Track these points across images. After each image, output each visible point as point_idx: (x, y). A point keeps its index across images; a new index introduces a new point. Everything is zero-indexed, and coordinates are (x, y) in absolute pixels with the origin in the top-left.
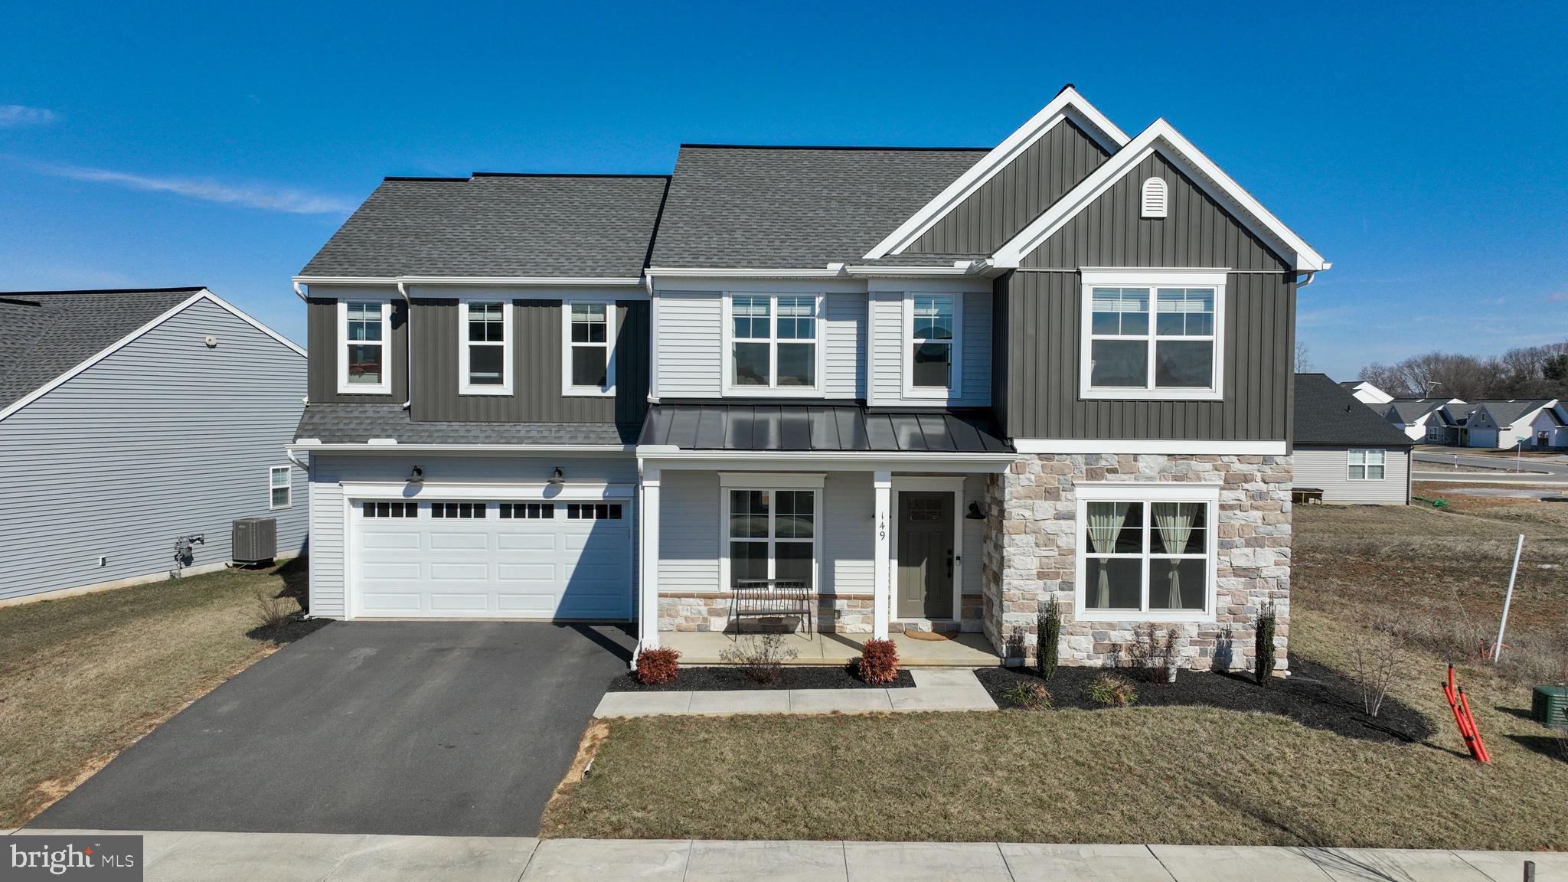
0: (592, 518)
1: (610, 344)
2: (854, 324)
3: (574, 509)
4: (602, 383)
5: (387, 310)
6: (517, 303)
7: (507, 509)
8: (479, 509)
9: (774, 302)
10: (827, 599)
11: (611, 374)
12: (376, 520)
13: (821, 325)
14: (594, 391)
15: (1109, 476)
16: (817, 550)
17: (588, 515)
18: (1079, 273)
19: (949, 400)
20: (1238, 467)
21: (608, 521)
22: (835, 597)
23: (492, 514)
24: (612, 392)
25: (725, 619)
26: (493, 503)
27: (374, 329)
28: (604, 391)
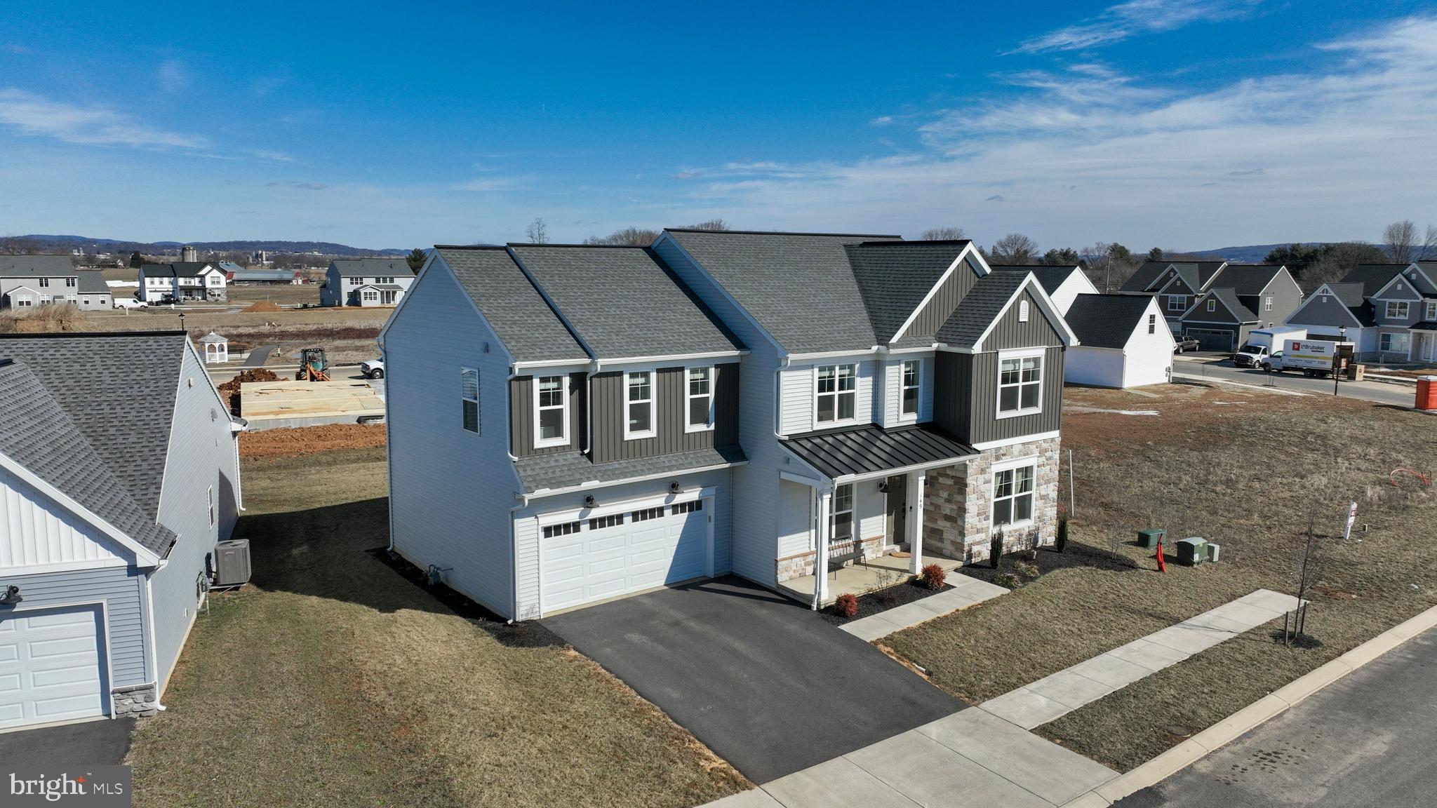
0: (686, 512)
1: (711, 395)
2: (871, 379)
3: (677, 509)
4: (707, 422)
5: (566, 381)
6: (658, 371)
7: (636, 516)
8: (619, 518)
9: (837, 368)
10: (858, 543)
11: (712, 416)
12: (554, 539)
13: (858, 381)
14: (702, 427)
15: (1003, 458)
16: (854, 516)
17: (683, 511)
18: (997, 353)
19: (917, 421)
20: (1045, 446)
21: (695, 512)
22: (862, 541)
23: (627, 520)
24: (712, 427)
25: (812, 566)
26: (627, 514)
27: (558, 398)
28: (708, 427)
